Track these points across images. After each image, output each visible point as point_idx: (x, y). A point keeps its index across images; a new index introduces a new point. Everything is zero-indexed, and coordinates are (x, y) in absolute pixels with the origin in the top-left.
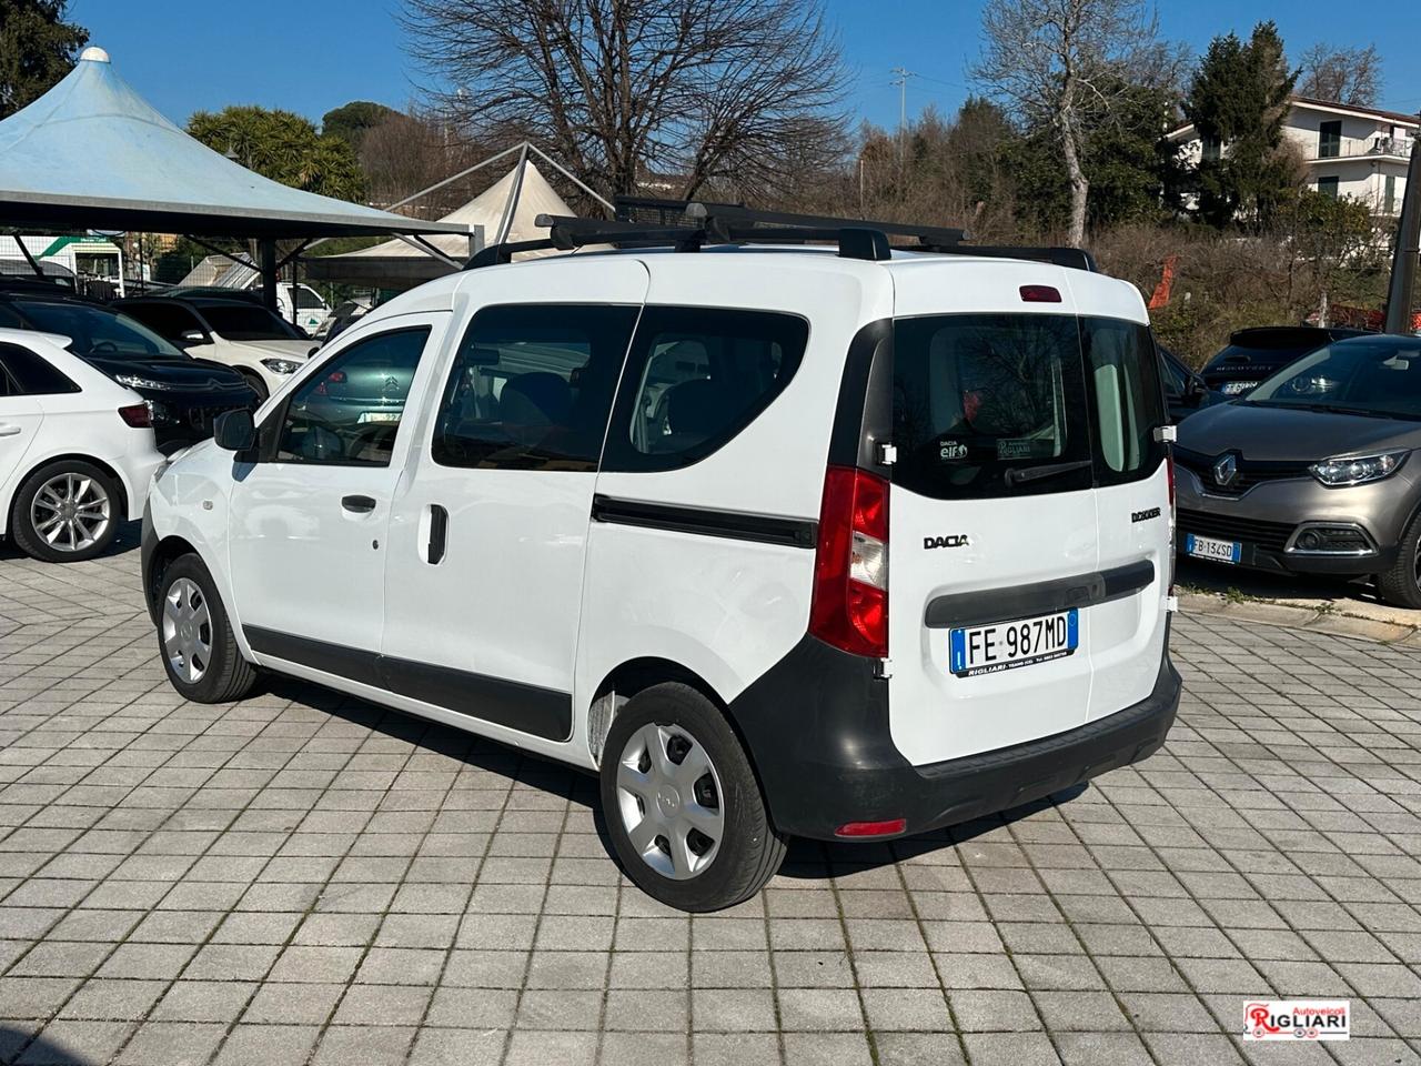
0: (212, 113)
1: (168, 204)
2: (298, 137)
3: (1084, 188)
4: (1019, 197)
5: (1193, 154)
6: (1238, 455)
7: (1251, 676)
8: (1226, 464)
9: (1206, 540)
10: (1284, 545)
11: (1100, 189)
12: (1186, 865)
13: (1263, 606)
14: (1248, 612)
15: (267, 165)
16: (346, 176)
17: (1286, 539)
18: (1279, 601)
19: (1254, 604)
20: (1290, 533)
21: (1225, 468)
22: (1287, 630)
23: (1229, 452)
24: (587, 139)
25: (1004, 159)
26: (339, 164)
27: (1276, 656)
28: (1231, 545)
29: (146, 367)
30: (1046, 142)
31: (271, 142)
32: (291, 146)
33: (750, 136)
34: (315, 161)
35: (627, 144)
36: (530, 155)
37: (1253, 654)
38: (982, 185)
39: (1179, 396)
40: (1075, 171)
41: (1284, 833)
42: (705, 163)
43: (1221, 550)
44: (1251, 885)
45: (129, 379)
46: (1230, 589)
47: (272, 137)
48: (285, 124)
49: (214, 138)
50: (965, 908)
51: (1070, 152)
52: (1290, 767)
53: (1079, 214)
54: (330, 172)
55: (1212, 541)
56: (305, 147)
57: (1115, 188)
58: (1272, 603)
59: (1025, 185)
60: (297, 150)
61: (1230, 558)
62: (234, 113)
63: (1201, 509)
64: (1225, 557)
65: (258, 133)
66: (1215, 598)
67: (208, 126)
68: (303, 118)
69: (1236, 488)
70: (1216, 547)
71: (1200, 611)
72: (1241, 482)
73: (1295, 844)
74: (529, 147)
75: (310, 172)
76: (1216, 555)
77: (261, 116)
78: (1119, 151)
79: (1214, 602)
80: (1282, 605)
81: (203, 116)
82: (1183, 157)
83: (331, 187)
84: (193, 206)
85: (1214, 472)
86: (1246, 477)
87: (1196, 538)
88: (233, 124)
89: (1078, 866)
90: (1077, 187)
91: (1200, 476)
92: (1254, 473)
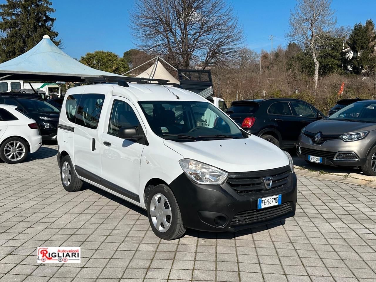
0: (91, 53)
1: (61, 74)
2: (113, 58)
3: (318, 65)
4: (302, 68)
5: (351, 55)
6: (321, 133)
7: (314, 194)
8: (318, 136)
9: (313, 157)
10: (333, 158)
11: (324, 65)
12: (261, 246)
13: (330, 175)
14: (325, 177)
15: (105, 65)
16: (125, 67)
17: (334, 156)
18: (334, 174)
19: (327, 175)
20: (335, 155)
21: (317, 137)
22: (333, 182)
23: (319, 132)
24: (176, 55)
25: (298, 58)
26: (123, 65)
27: (325, 189)
28: (320, 158)
29: (48, 114)
30: (308, 53)
31: (106, 59)
32: (111, 60)
33: (219, 53)
34: (117, 64)
35: (187, 56)
36: (159, 60)
37: (319, 188)
38: (291, 65)
39: (316, 118)
40: (315, 60)
41: (296, 237)
42: (208, 60)
43: (317, 160)
44: (277, 252)
45: (43, 118)
46: (321, 170)
47: (106, 58)
48: (110, 55)
49: (92, 59)
50: (190, 257)
51: (314, 55)
52: (310, 219)
53: (317, 72)
54: (120, 67)
55: (314, 157)
56: (114, 60)
57: (328, 65)
58: (332, 174)
59: (304, 64)
60: (112, 61)
61: (319, 162)
62: (97, 53)
63: (315, 149)
64: (318, 162)
65: (102, 57)
66: (317, 173)
67: (90, 56)
68: (114, 53)
69: (320, 142)
70: (316, 159)
71: (311, 176)
72: (322, 140)
73: (297, 240)
74: (159, 58)
75: (116, 67)
76: (316, 161)
77: (104, 53)
78: (330, 55)
79: (317, 174)
80: (335, 175)
81: (89, 53)
82: (347, 56)
83: (121, 70)
84: (67, 74)
85: (315, 138)
86: (323, 139)
87: (311, 156)
88: (96, 55)
89: (229, 245)
90: (316, 65)
91: (311, 139)
92: (325, 138)
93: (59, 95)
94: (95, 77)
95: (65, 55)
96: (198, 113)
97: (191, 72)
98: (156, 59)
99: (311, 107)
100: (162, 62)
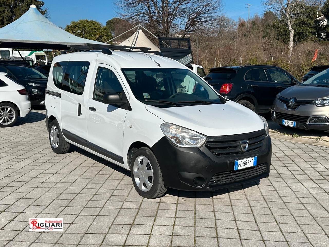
0: (76, 21)
1: (47, 42)
2: (96, 26)
3: (293, 32)
4: (278, 35)
5: (324, 23)
6: (295, 98)
7: (288, 156)
8: (292, 101)
9: (287, 121)
10: (306, 122)
11: (299, 33)
12: (237, 204)
13: (303, 138)
14: (298, 140)
15: (89, 33)
16: (108, 36)
17: (307, 120)
18: (307, 137)
19: (300, 138)
20: (308, 119)
21: (292, 102)
22: (306, 144)
23: (293, 98)
24: (157, 23)
25: (274, 26)
26: (106, 33)
27: (298, 152)
28: (293, 122)
29: (36, 81)
30: (284, 21)
31: (90, 28)
32: (94, 29)
33: (198, 21)
34: (100, 32)
35: (168, 24)
36: (140, 28)
37: (292, 150)
38: (267, 32)
40: (290, 28)
41: (270, 196)
42: (187, 29)
43: (291, 124)
44: (251, 210)
45: (31, 84)
46: (294, 134)
47: (90, 27)
48: (93, 23)
49: (76, 27)
50: (171, 214)
51: (289, 23)
52: (283, 179)
53: (292, 39)
54: (104, 35)
55: (288, 121)
56: (98, 29)
57: (303, 32)
59: (279, 32)
60: (96, 30)
61: (293, 126)
62: (81, 21)
63: (289, 113)
64: (292, 125)
65: (86, 26)
66: (290, 136)
67: (75, 24)
68: (97, 22)
69: (294, 107)
70: (290, 123)
71: (285, 140)
72: (296, 105)
73: (271, 199)
74: (140, 26)
75: (99, 35)
76: (289, 125)
77: (88, 22)
78: (304, 23)
79: (290, 137)
80: (308, 138)
81: (74, 22)
82: (321, 24)
83: (104, 38)
84: (54, 42)
85: (289, 103)
86: (297, 104)
87: (285, 120)
88: (81, 24)
89: (207, 204)
90: (291, 32)
91: (286, 104)
92: (299, 103)
93: (46, 63)
94: (80, 45)
95: (51, 23)
96: (178, 79)
97: (171, 39)
98: (138, 27)
99: (287, 74)
100: (143, 30)
